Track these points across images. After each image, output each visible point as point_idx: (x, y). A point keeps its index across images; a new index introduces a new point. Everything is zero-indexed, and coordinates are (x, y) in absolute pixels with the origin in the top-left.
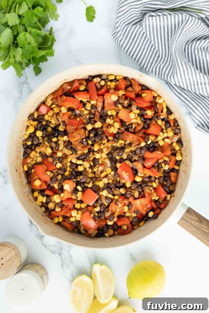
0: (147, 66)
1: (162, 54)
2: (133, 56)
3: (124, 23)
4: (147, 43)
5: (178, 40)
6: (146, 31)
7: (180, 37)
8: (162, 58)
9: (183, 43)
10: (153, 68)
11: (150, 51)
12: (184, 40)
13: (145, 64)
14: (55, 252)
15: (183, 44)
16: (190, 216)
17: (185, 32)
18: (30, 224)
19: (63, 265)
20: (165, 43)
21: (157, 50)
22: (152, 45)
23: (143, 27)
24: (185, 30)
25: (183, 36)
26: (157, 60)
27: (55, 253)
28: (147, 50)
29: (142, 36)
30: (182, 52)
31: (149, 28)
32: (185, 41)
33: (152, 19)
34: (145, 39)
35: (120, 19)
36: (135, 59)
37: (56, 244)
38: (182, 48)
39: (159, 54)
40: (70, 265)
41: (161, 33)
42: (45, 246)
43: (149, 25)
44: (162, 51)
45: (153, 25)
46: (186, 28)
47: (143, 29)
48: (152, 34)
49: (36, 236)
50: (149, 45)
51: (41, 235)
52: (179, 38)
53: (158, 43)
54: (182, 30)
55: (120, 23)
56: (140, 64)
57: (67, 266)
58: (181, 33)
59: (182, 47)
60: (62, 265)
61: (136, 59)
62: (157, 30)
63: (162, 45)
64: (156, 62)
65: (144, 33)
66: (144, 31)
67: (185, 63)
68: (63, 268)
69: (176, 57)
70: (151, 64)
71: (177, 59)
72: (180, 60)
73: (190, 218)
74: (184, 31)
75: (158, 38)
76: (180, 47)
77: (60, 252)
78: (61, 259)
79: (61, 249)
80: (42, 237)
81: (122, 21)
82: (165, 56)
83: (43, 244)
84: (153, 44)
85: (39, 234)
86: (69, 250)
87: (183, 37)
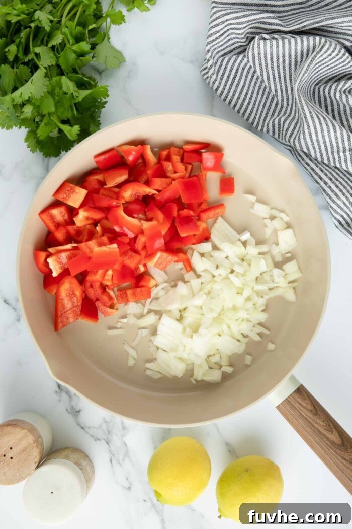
0: (259, 122)
1: (282, 101)
2: (235, 106)
3: (218, 52)
4: (256, 83)
5: (304, 77)
6: (255, 65)
7: (307, 73)
8: (282, 107)
9: (312, 82)
10: (268, 124)
11: (263, 95)
12: (313, 78)
13: (255, 118)
14: (99, 438)
15: (311, 84)
16: (300, 400)
17: (316, 64)
18: (57, 389)
19: (114, 461)
20: (285, 82)
21: (274, 94)
22: (265, 87)
23: (248, 58)
24: (317, 62)
25: (313, 71)
26: (274, 111)
27: (99, 440)
28: (258, 94)
29: (249, 71)
30: (310, 96)
31: (260, 59)
32: (315, 80)
33: (265, 44)
34: (253, 76)
35: (212, 46)
36: (239, 112)
37: (101, 425)
38: (309, 92)
39: (277, 101)
40: (123, 460)
41: (278, 66)
42: (82, 428)
43: (259, 54)
44: (282, 96)
45: (265, 54)
46: (318, 59)
47: (248, 62)
48: (265, 69)
49: (67, 410)
50: (260, 87)
51: (75, 409)
52: (305, 73)
53: (275, 84)
54: (312, 61)
55: (212, 53)
56: (248, 119)
57: (119, 463)
58: (309, 66)
59: (309, 89)
60: (111, 460)
61: (241, 111)
62: (272, 63)
63: (281, 86)
64: (273, 115)
65: (250, 67)
66: (251, 63)
67: (316, 115)
68: (112, 466)
69: (301, 104)
70: (265, 118)
71: (302, 107)
72: (309, 109)
73: (299, 404)
74: (314, 63)
75: (273, 75)
76: (306, 89)
77: (107, 438)
78: (110, 451)
79: (109, 432)
80: (78, 413)
81: (214, 50)
82: (288, 104)
83: (79, 424)
84: (267, 85)
85: (72, 408)
86: (123, 436)
87: (313, 74)
